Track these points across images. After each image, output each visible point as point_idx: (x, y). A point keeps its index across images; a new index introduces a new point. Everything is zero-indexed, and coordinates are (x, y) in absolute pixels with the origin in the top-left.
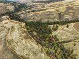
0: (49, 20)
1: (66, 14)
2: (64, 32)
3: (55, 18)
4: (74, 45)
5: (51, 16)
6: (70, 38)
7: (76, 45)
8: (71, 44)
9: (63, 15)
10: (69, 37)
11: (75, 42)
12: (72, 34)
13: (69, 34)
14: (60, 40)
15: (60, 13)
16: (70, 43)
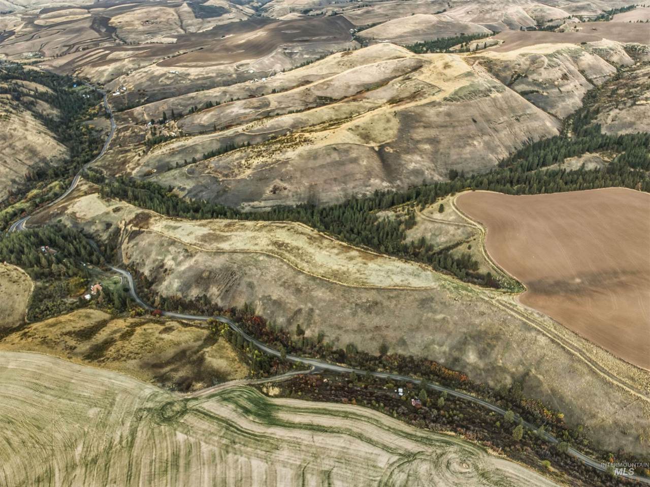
0: (350, 185)
1: (408, 151)
2: (437, 225)
3: (369, 174)
4: (469, 248)
5: (350, 167)
6: (458, 238)
7: (472, 248)
8: (463, 248)
9: (397, 155)
10: (454, 235)
11: (468, 242)
12: (458, 227)
13: (452, 229)
14: (436, 249)
15: (382, 147)
16: (460, 247)
